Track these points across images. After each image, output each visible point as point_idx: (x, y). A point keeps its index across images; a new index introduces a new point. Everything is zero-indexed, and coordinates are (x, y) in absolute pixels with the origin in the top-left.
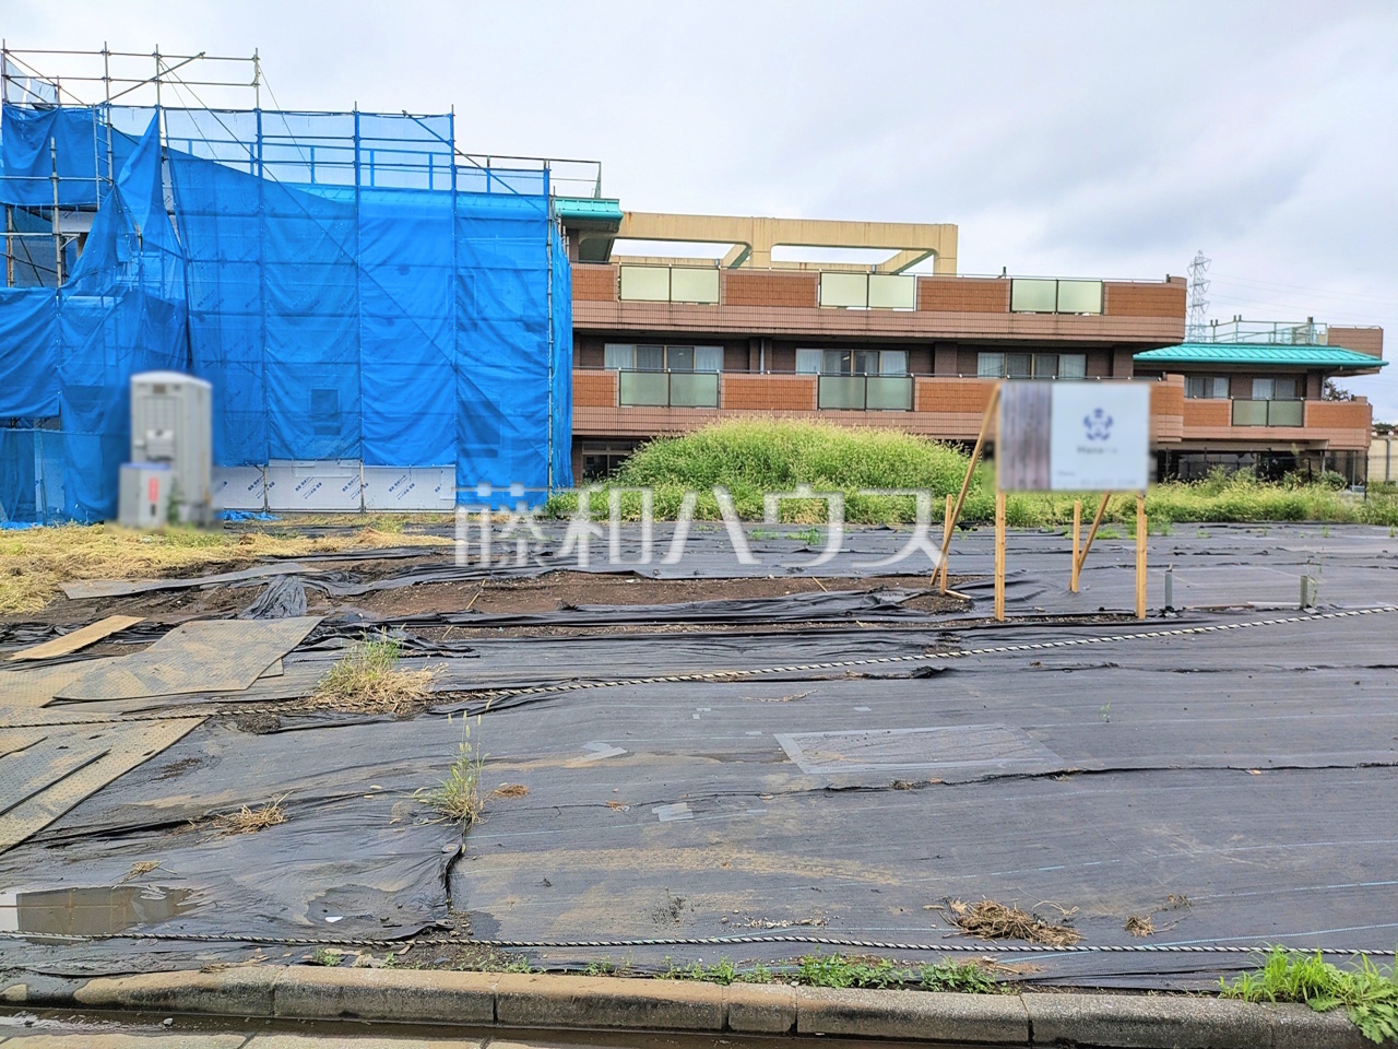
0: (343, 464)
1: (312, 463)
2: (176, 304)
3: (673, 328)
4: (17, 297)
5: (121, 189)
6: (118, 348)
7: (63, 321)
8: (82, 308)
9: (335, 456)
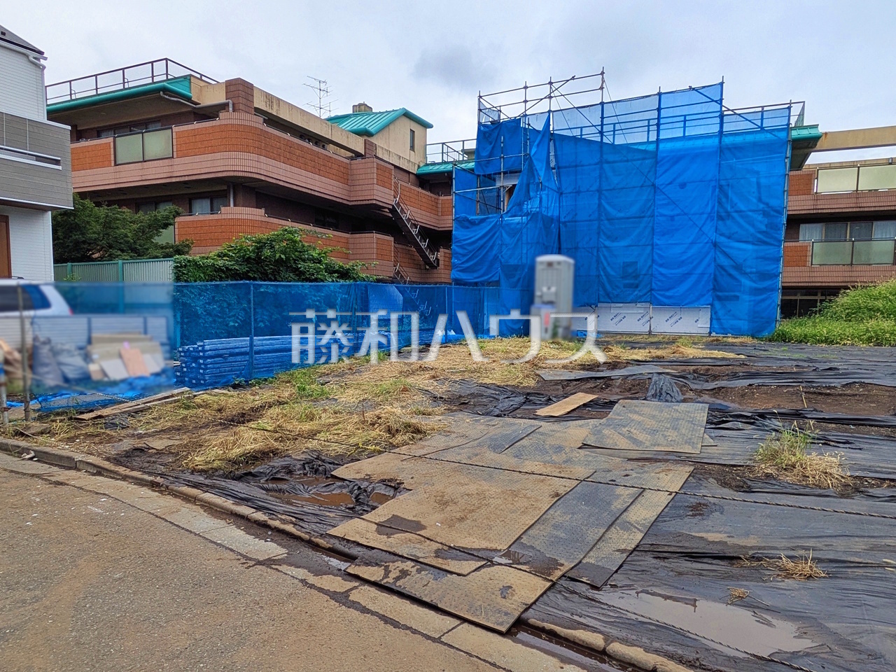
0: (639, 305)
1: (621, 305)
2: (555, 217)
3: (858, 210)
4: (482, 221)
5: (533, 158)
6: (528, 243)
7: (503, 231)
8: (512, 223)
9: (635, 301)
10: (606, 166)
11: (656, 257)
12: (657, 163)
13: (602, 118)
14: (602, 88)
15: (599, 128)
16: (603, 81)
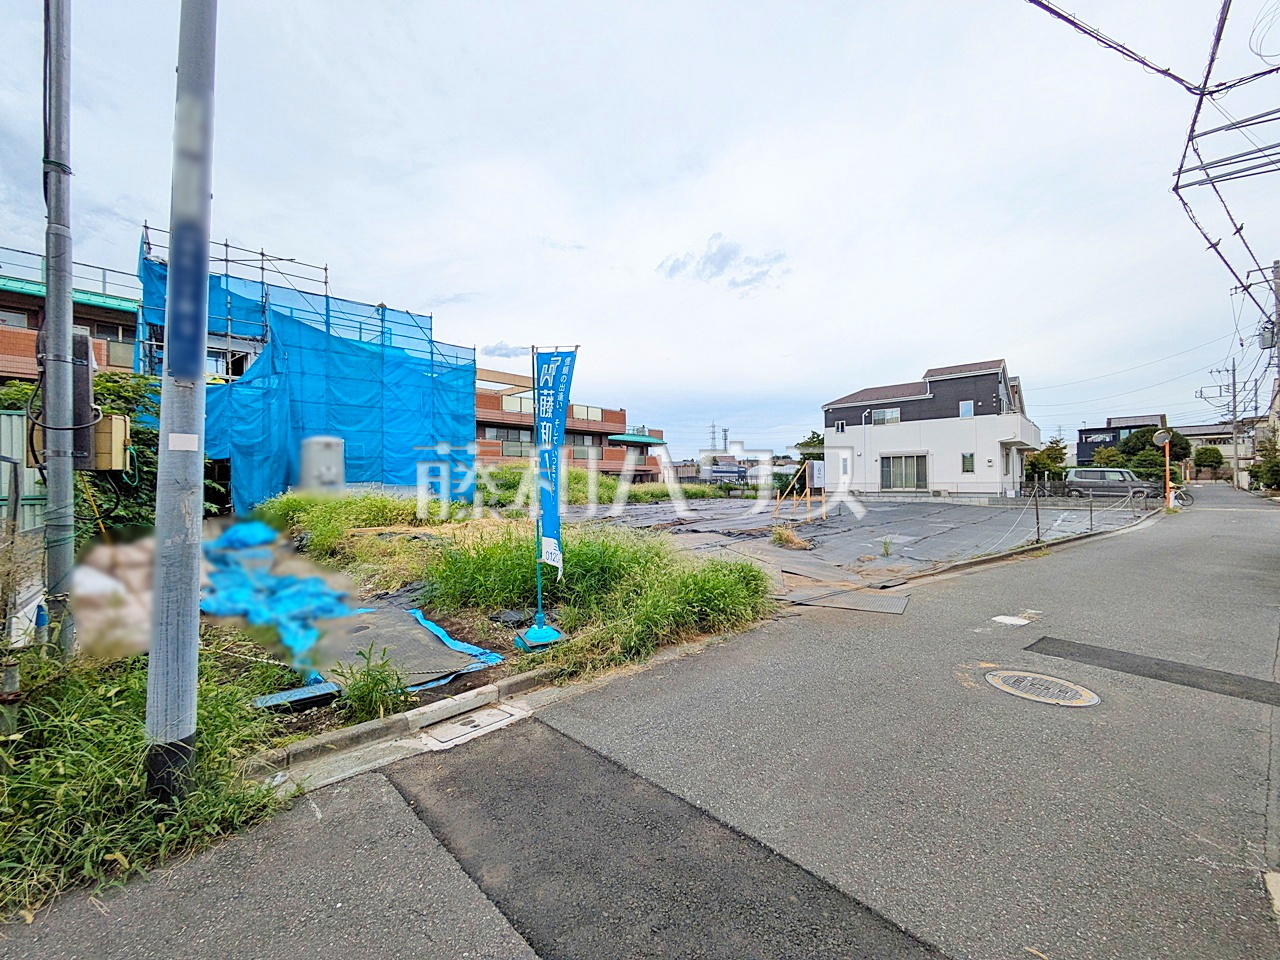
10: (334, 355)
11: (386, 443)
12: (383, 363)
13: (328, 309)
14: (326, 283)
15: (325, 317)
16: (326, 277)
